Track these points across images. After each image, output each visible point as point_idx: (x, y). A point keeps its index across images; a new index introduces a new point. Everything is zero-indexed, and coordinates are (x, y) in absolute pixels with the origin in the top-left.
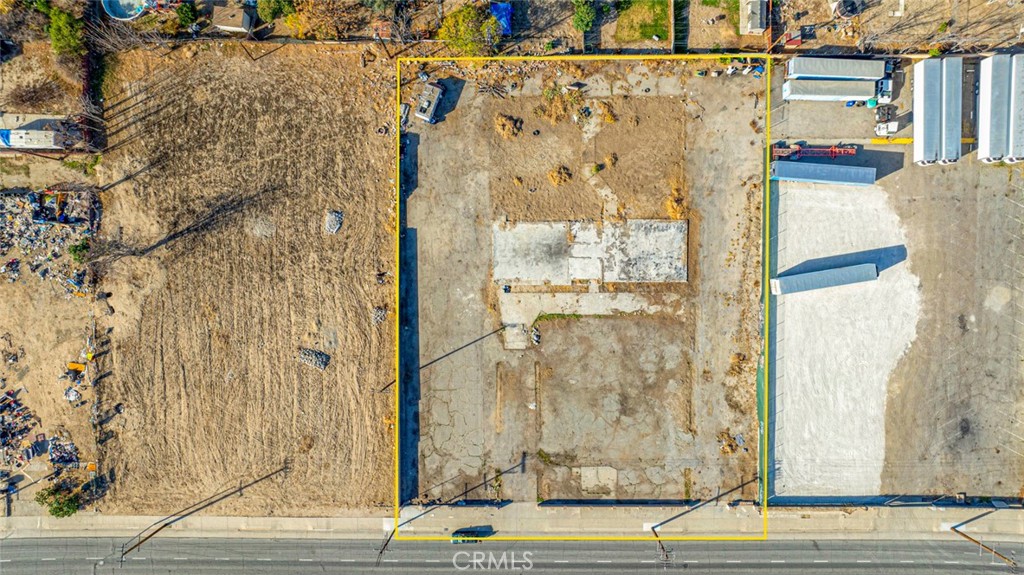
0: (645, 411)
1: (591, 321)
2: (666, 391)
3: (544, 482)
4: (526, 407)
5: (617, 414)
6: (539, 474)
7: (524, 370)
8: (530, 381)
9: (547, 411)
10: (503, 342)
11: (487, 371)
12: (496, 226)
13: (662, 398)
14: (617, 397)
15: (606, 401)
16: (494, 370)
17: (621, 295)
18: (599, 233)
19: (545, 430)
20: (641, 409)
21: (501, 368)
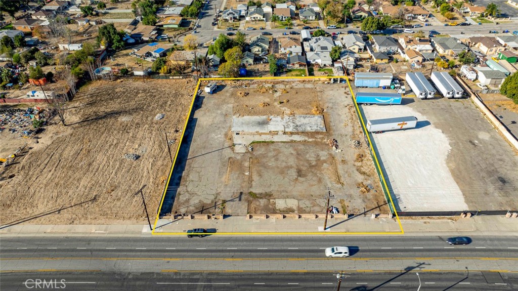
0: (312, 175)
1: (279, 144)
2: (322, 168)
3: (252, 206)
4: (244, 174)
5: (296, 177)
6: (249, 203)
7: (243, 160)
8: (247, 164)
9: (255, 176)
10: (233, 150)
11: (223, 160)
12: (234, 117)
13: (321, 170)
14: (295, 170)
15: (289, 172)
16: (228, 160)
17: (293, 136)
18: (282, 119)
19: (254, 183)
20: (309, 175)
21: (231, 160)
